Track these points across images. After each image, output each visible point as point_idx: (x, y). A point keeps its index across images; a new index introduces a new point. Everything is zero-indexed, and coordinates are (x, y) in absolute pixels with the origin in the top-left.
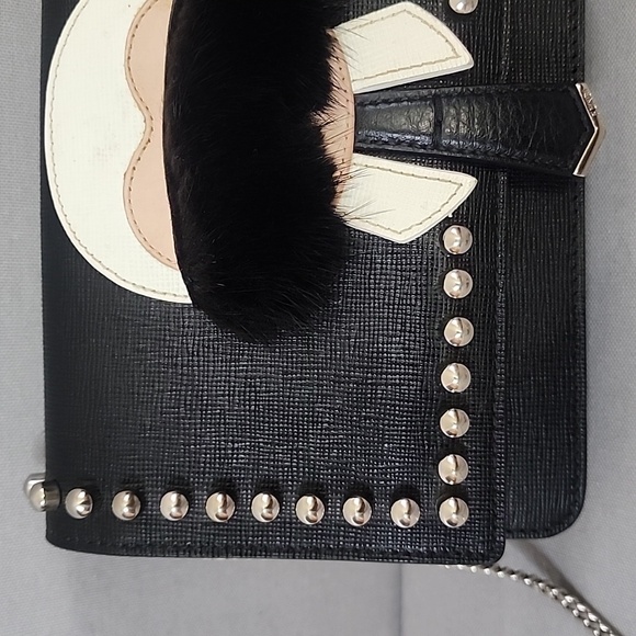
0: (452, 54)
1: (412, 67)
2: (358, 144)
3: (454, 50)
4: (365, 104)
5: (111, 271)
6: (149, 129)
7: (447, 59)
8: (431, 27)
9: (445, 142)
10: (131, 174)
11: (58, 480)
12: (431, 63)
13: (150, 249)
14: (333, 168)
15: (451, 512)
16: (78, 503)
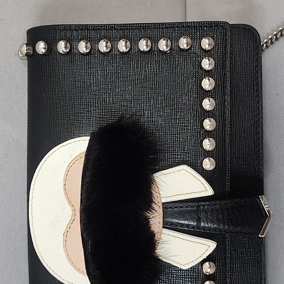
0: (204, 189)
1: (187, 194)
2: (165, 226)
3: (205, 187)
4: (167, 208)
5: (58, 276)
6: (74, 215)
7: (202, 191)
8: (195, 177)
10: (66, 234)
12: (196, 192)
13: (75, 267)
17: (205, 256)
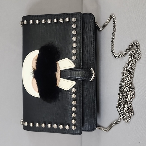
4: (62, 71)
7: (71, 66)
8: (70, 62)
9: (72, 77)
11: (24, 121)
13: (35, 90)
14: (57, 80)
15: (73, 128)
16: (26, 124)
17: (73, 86)
